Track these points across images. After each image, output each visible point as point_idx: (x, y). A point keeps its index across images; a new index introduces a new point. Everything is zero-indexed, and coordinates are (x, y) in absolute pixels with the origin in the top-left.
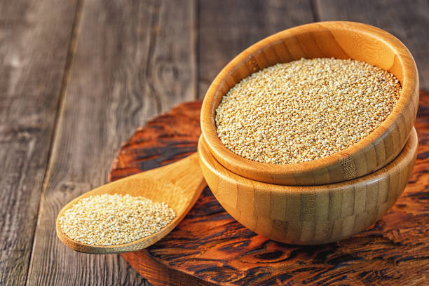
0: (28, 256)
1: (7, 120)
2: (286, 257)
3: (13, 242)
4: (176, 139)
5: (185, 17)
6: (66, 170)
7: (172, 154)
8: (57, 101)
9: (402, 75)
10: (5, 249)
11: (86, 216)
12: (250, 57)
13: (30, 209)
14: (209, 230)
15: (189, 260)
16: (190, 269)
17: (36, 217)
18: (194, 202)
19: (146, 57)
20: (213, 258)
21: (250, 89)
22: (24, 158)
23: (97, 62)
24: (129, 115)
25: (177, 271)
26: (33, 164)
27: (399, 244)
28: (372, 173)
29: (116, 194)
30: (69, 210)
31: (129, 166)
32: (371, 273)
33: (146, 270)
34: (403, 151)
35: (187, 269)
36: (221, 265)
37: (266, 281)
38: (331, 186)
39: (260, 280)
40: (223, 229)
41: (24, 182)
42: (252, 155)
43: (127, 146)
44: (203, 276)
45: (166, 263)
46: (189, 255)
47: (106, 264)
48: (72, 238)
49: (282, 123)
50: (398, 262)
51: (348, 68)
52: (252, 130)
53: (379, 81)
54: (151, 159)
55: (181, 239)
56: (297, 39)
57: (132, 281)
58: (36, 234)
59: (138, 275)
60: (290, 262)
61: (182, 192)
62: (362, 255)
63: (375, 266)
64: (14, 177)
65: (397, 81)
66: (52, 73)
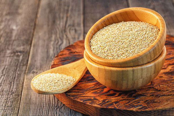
0: (20, 97)
1: (12, 49)
2: (117, 95)
3: (14, 92)
4: (76, 54)
5: (79, 11)
6: (34, 66)
7: (74, 59)
8: (30, 41)
9: (160, 27)
10: (11, 94)
11: (42, 81)
12: (103, 21)
13: (21, 80)
14: (88, 86)
15: (81, 97)
16: (81, 100)
17: (23, 83)
18: (82, 76)
19: (64, 25)
20: (90, 96)
21: (103, 33)
22: (18, 62)
23: (45, 27)
24: (58, 46)
25: (76, 101)
26: (22, 64)
27: (160, 90)
28: (149, 63)
29: (53, 73)
30: (36, 79)
31: (58, 63)
32: (149, 101)
33: (65, 101)
34: (161, 55)
35: (80, 100)
36: (93, 98)
37: (110, 104)
38: (133, 67)
39: (107, 103)
40: (93, 86)
41: (18, 70)
42: (104, 56)
43: (57, 56)
44: (86, 103)
45: (72, 98)
46: (81, 95)
47: (49, 99)
48: (37, 88)
49: (115, 44)
50: (159, 97)
51: (140, 24)
52: (104, 47)
53: (151, 29)
54: (66, 61)
55: (78, 89)
56: (121, 14)
57: (59, 105)
58: (23, 89)
59: (62, 103)
60: (119, 97)
61: (78, 72)
62: (146, 94)
63: (150, 98)
64: (15, 69)
65: (158, 29)
66: (28, 31)
